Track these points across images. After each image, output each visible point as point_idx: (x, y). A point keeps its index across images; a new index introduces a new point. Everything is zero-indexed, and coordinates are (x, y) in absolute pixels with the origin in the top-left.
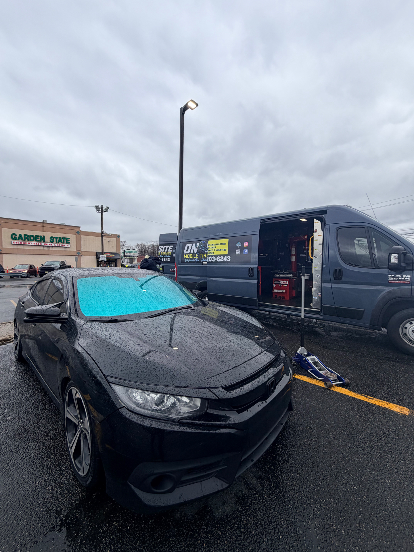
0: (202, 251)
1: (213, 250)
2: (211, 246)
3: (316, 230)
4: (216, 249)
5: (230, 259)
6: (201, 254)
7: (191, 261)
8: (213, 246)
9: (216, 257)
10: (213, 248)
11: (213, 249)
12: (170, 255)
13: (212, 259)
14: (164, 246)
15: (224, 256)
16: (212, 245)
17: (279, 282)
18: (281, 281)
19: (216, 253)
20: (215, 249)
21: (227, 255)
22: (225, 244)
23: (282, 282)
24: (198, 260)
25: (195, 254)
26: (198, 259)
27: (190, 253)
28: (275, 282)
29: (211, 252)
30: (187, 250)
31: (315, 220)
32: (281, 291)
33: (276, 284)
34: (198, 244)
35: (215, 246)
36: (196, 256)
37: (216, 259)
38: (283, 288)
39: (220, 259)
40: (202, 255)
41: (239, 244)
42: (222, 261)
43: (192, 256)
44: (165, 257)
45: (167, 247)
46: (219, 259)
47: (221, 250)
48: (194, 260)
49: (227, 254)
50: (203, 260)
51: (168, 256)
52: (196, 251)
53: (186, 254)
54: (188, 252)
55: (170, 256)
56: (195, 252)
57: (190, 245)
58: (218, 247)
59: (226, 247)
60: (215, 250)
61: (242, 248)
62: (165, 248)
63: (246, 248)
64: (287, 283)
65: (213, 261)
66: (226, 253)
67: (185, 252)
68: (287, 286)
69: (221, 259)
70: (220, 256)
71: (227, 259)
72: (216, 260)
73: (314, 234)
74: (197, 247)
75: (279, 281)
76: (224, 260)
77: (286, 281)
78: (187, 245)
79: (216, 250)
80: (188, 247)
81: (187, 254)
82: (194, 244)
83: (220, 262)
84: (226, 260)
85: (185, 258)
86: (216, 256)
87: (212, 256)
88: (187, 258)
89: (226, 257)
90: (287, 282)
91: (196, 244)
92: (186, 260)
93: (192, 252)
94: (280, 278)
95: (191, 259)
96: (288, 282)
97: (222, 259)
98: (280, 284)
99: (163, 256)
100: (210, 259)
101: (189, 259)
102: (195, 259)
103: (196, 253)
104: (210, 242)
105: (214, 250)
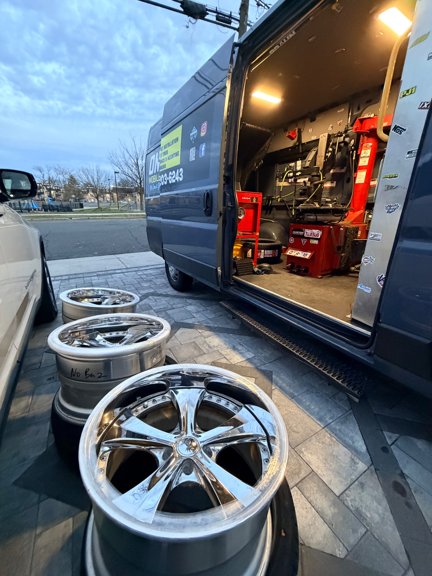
1: (165, 160)
2: (163, 150)
10: (165, 154)
15: (176, 169)
16: (165, 147)
17: (301, 233)
18: (307, 230)
21: (179, 168)
23: (308, 232)
28: (294, 232)
33: (294, 236)
35: (167, 150)
37: (168, 178)
38: (308, 247)
42: (174, 181)
57: (154, 158)
64: (318, 235)
68: (316, 242)
70: (172, 170)
72: (168, 182)
75: (302, 231)
77: (316, 231)
78: (151, 159)
87: (164, 174)
90: (317, 233)
96: (320, 233)
98: (303, 237)
100: (162, 181)
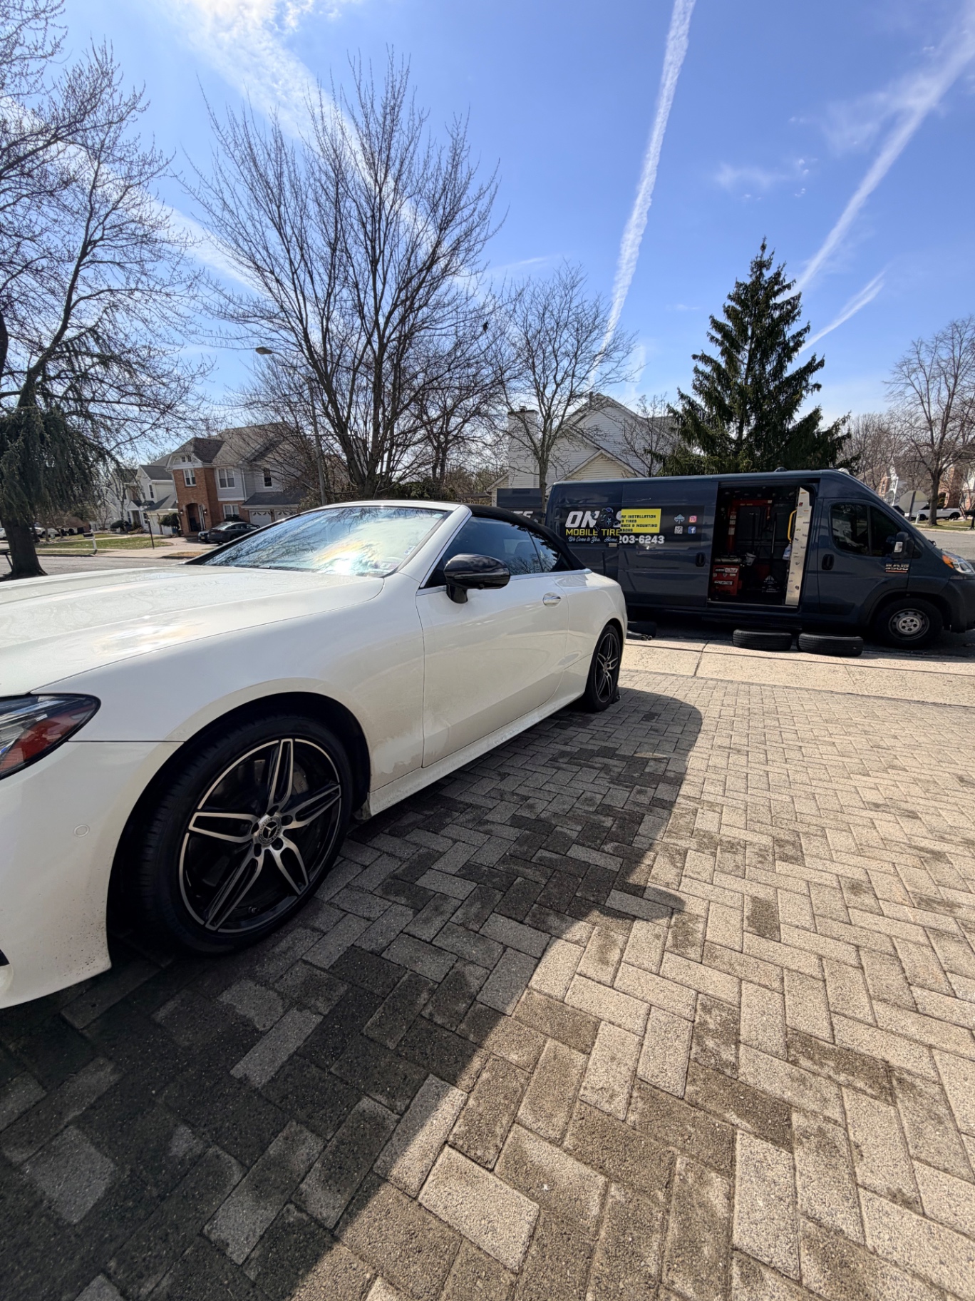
0: (606, 525)
2: (626, 518)
3: (801, 504)
4: (638, 523)
5: (665, 540)
6: (604, 530)
7: (583, 540)
8: (631, 519)
9: (637, 537)
11: (630, 524)
13: (630, 539)
15: (652, 535)
16: (629, 517)
18: (726, 569)
19: (636, 530)
20: (636, 524)
21: (658, 535)
22: (655, 517)
23: (727, 570)
24: (599, 540)
25: (592, 529)
26: (598, 537)
27: (579, 527)
28: (716, 570)
29: (627, 528)
30: (573, 522)
31: (802, 490)
32: (726, 583)
33: (717, 573)
34: (597, 513)
35: (635, 519)
36: (594, 532)
37: (637, 540)
38: (728, 579)
39: (645, 539)
40: (606, 531)
41: (679, 518)
43: (587, 532)
46: (642, 540)
47: (646, 526)
48: (589, 539)
49: (658, 532)
50: (608, 540)
53: (570, 529)
54: (576, 525)
56: (591, 526)
57: (580, 514)
58: (639, 521)
59: (657, 521)
60: (636, 526)
61: (686, 524)
65: (631, 542)
66: (657, 530)
67: (568, 524)
68: (734, 575)
69: (647, 540)
70: (645, 534)
71: (658, 540)
72: (637, 542)
73: (798, 508)
76: (653, 541)
77: (733, 569)
78: (572, 514)
79: (638, 526)
80: (575, 517)
83: (644, 544)
84: (656, 542)
85: (569, 535)
86: (637, 535)
87: (629, 535)
88: (573, 536)
89: (656, 537)
90: (735, 570)
91: (593, 512)
92: (571, 540)
93: (584, 525)
94: (722, 563)
95: (582, 537)
96: (737, 569)
97: (649, 540)
98: (724, 572)
100: (624, 539)
101: (577, 537)
102: (591, 537)
104: (623, 512)
105: (634, 525)
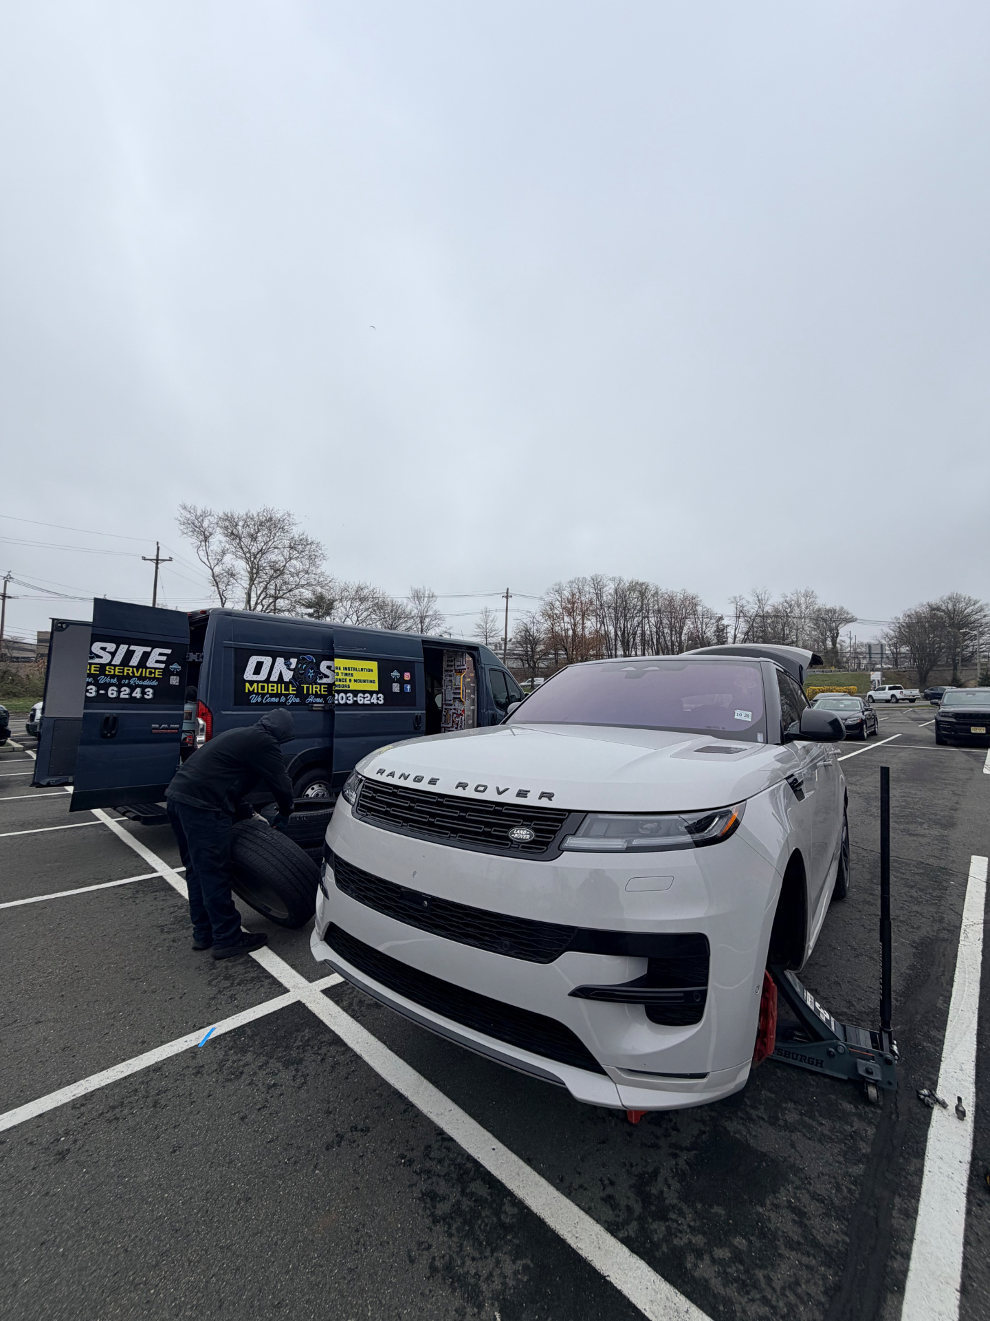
0: (307, 678)
1: (348, 681)
2: (342, 671)
4: (355, 677)
5: (384, 699)
6: (305, 686)
7: (274, 700)
8: (348, 672)
9: (356, 696)
10: (346, 674)
11: (348, 678)
12: (154, 679)
13: (347, 698)
14: (123, 648)
15: (371, 693)
16: (346, 669)
19: (354, 686)
20: (352, 679)
21: (377, 693)
22: (372, 670)
24: (298, 700)
25: (287, 684)
26: (296, 696)
27: (267, 681)
29: (344, 683)
30: (257, 672)
34: (294, 661)
35: (351, 672)
36: (291, 688)
37: (355, 699)
39: (364, 698)
40: (308, 688)
41: (395, 674)
42: (369, 702)
43: (280, 689)
44: (128, 685)
45: (139, 650)
46: (360, 699)
47: (364, 681)
48: (283, 699)
49: (377, 689)
50: (311, 699)
51: (146, 683)
52: (288, 676)
53: (251, 683)
54: (262, 676)
55: (155, 683)
56: (286, 679)
57: (267, 661)
58: (357, 675)
59: (374, 676)
60: (353, 681)
61: (401, 681)
62: (129, 654)
63: (407, 682)
65: (348, 702)
66: (375, 687)
67: (248, 676)
69: (366, 699)
70: (364, 692)
71: (378, 699)
72: (356, 702)
74: (293, 666)
76: (372, 701)
78: (253, 661)
79: (355, 681)
80: (259, 665)
81: (258, 682)
82: (280, 661)
83: (364, 705)
84: (375, 701)
85: (251, 692)
86: (355, 693)
87: (346, 692)
88: (258, 694)
89: (375, 696)
91: (286, 659)
92: (254, 699)
93: (274, 677)
95: (272, 695)
97: (368, 699)
99: (114, 681)
100: (341, 698)
101: (263, 695)
102: (286, 696)
103: (290, 682)
104: (330, 662)
105: (350, 681)
